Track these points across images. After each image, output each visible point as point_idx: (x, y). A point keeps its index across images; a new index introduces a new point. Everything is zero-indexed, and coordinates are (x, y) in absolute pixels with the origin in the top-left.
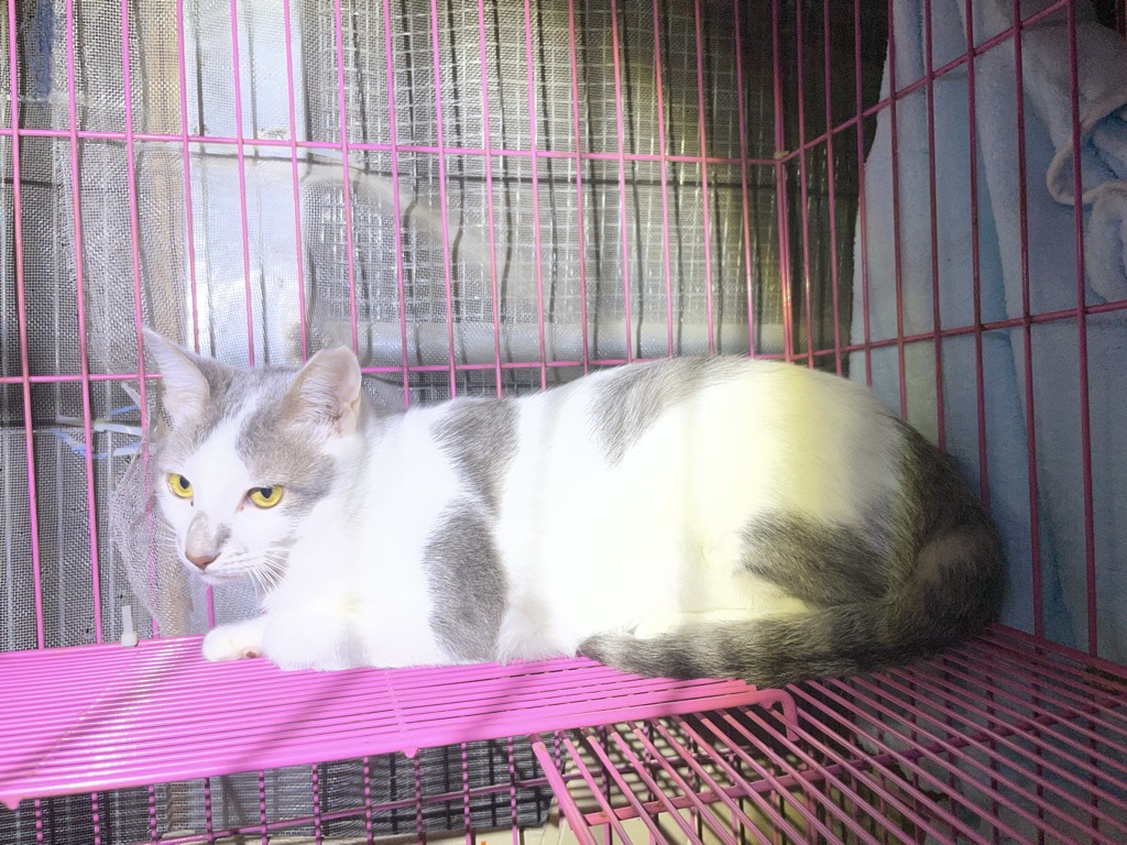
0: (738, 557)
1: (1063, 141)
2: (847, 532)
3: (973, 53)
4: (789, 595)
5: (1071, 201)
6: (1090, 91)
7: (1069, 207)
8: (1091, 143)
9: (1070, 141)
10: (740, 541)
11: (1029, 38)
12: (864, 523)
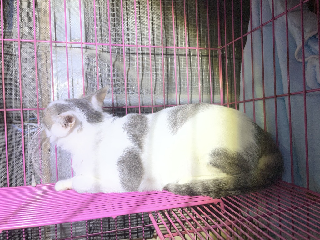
0: (208, 161)
1: (299, 43)
2: (239, 154)
3: (274, 19)
4: (222, 172)
5: (302, 61)
6: (307, 30)
7: (301, 62)
8: (307, 44)
9: (301, 43)
10: (209, 157)
11: (290, 15)
12: (244, 152)
